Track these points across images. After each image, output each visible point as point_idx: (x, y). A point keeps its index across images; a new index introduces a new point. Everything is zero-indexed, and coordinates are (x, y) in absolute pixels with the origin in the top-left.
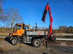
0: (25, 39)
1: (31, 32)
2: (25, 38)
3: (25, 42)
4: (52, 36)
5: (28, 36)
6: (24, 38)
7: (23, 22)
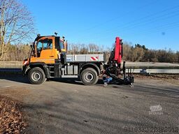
0: (63, 69)
1: (76, 56)
3: (63, 76)
6: (59, 68)
7: (56, 33)
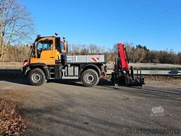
0: (63, 70)
1: (76, 57)
3: (64, 77)
5: (69, 65)
6: (60, 69)
7: (56, 34)
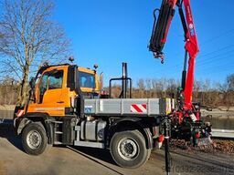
0: (77, 128)
1: (102, 101)
2: (79, 124)
3: (78, 143)
4: (194, 118)
5: (88, 119)
6: (72, 124)
7: (70, 59)
